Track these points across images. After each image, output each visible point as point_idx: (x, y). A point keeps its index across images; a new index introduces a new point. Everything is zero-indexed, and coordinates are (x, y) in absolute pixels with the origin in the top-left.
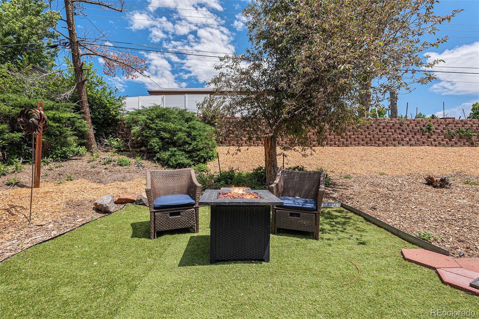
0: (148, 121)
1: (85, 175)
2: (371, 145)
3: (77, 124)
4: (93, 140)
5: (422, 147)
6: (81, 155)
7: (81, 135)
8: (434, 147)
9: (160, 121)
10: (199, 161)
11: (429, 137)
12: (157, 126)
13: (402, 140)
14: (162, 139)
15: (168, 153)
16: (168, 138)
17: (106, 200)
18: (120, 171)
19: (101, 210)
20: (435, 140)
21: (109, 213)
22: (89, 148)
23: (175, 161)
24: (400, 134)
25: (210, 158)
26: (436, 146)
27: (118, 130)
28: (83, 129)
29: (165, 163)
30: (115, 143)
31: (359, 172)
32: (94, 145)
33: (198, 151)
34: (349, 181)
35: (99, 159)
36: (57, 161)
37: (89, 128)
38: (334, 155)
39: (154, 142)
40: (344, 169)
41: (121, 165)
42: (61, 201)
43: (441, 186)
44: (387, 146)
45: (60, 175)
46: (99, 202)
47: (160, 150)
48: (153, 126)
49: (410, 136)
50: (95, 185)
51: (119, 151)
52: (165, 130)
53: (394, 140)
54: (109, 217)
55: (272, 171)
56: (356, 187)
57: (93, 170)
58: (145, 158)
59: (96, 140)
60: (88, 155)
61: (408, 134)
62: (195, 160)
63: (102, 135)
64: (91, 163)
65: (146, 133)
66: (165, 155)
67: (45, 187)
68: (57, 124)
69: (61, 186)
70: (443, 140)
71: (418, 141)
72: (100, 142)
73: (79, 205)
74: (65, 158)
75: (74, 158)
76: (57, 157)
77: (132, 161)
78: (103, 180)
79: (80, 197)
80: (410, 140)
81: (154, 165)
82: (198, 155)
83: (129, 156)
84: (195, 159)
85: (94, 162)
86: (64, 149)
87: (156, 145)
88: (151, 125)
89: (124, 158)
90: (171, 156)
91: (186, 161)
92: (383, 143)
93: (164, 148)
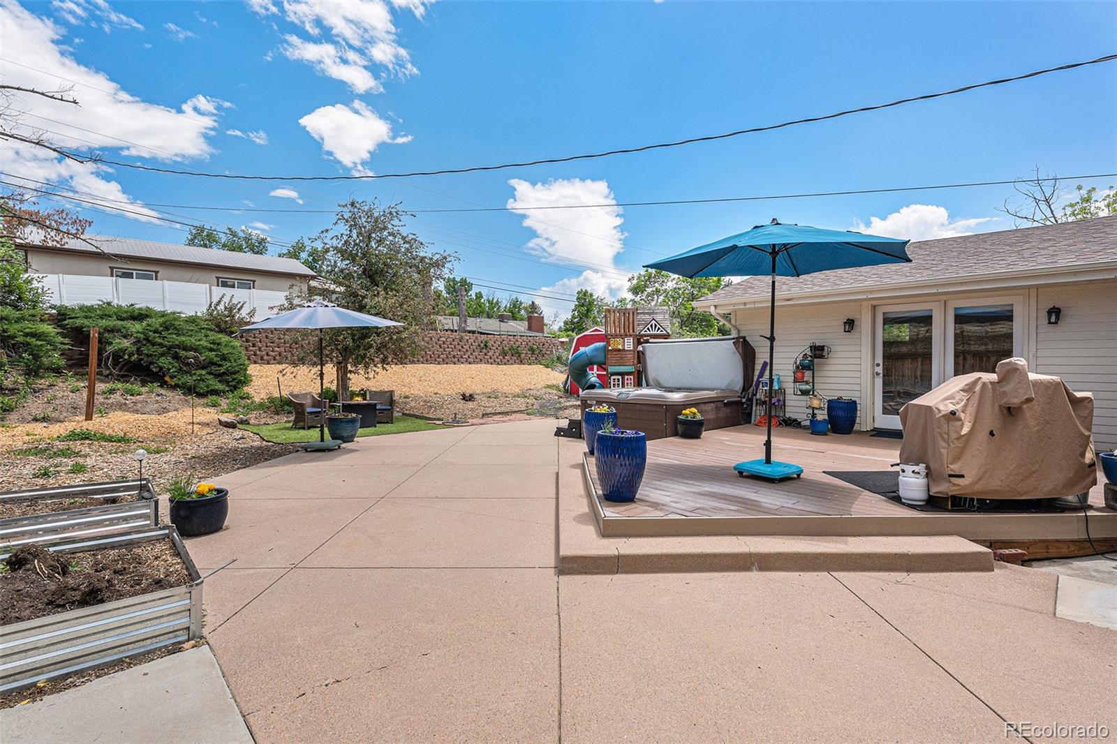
2: (431, 363)
5: (479, 366)
8: (490, 365)
11: (486, 355)
13: (462, 357)
20: (491, 358)
24: (460, 350)
26: (491, 364)
31: (417, 392)
33: (235, 374)
34: (408, 400)
38: (392, 376)
40: (404, 390)
43: (470, 400)
44: (447, 363)
49: (469, 353)
53: (454, 357)
56: (413, 404)
61: (467, 351)
70: (497, 358)
71: (476, 358)
80: (469, 357)
84: (230, 384)
89: (130, 385)
92: (443, 360)
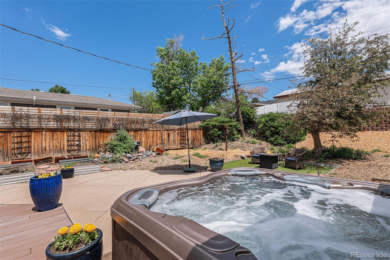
0: (265, 122)
1: (240, 147)
3: (237, 127)
4: (244, 131)
6: (239, 139)
7: (239, 131)
9: (271, 122)
10: (290, 142)
12: (269, 125)
14: (271, 131)
15: (274, 138)
16: (274, 131)
17: (244, 155)
18: (252, 146)
19: (243, 158)
21: (244, 159)
22: (242, 136)
23: (277, 142)
25: (298, 140)
27: (255, 125)
28: (239, 129)
29: (272, 143)
30: (252, 132)
32: (244, 134)
35: (245, 141)
36: (231, 141)
37: (242, 127)
39: (267, 133)
41: (253, 144)
42: (233, 155)
45: (232, 147)
46: (242, 156)
47: (270, 137)
48: (267, 125)
50: (242, 151)
51: (254, 136)
52: (273, 127)
54: (244, 160)
55: (317, 149)
57: (242, 145)
58: (264, 140)
59: (245, 130)
60: (241, 138)
62: (288, 142)
63: (247, 128)
64: (242, 143)
65: (264, 128)
66: (272, 139)
67: (229, 150)
68: (231, 128)
69: (233, 151)
72: (247, 132)
73: (237, 156)
74: (233, 140)
75: (236, 140)
76: (231, 140)
77: (258, 141)
78: (245, 149)
79: (238, 154)
81: (267, 144)
82: (290, 139)
83: (258, 139)
85: (243, 142)
86: (233, 137)
87: (268, 134)
88: (266, 124)
89: (255, 140)
90: (275, 140)
91: (283, 142)
93: (272, 136)
